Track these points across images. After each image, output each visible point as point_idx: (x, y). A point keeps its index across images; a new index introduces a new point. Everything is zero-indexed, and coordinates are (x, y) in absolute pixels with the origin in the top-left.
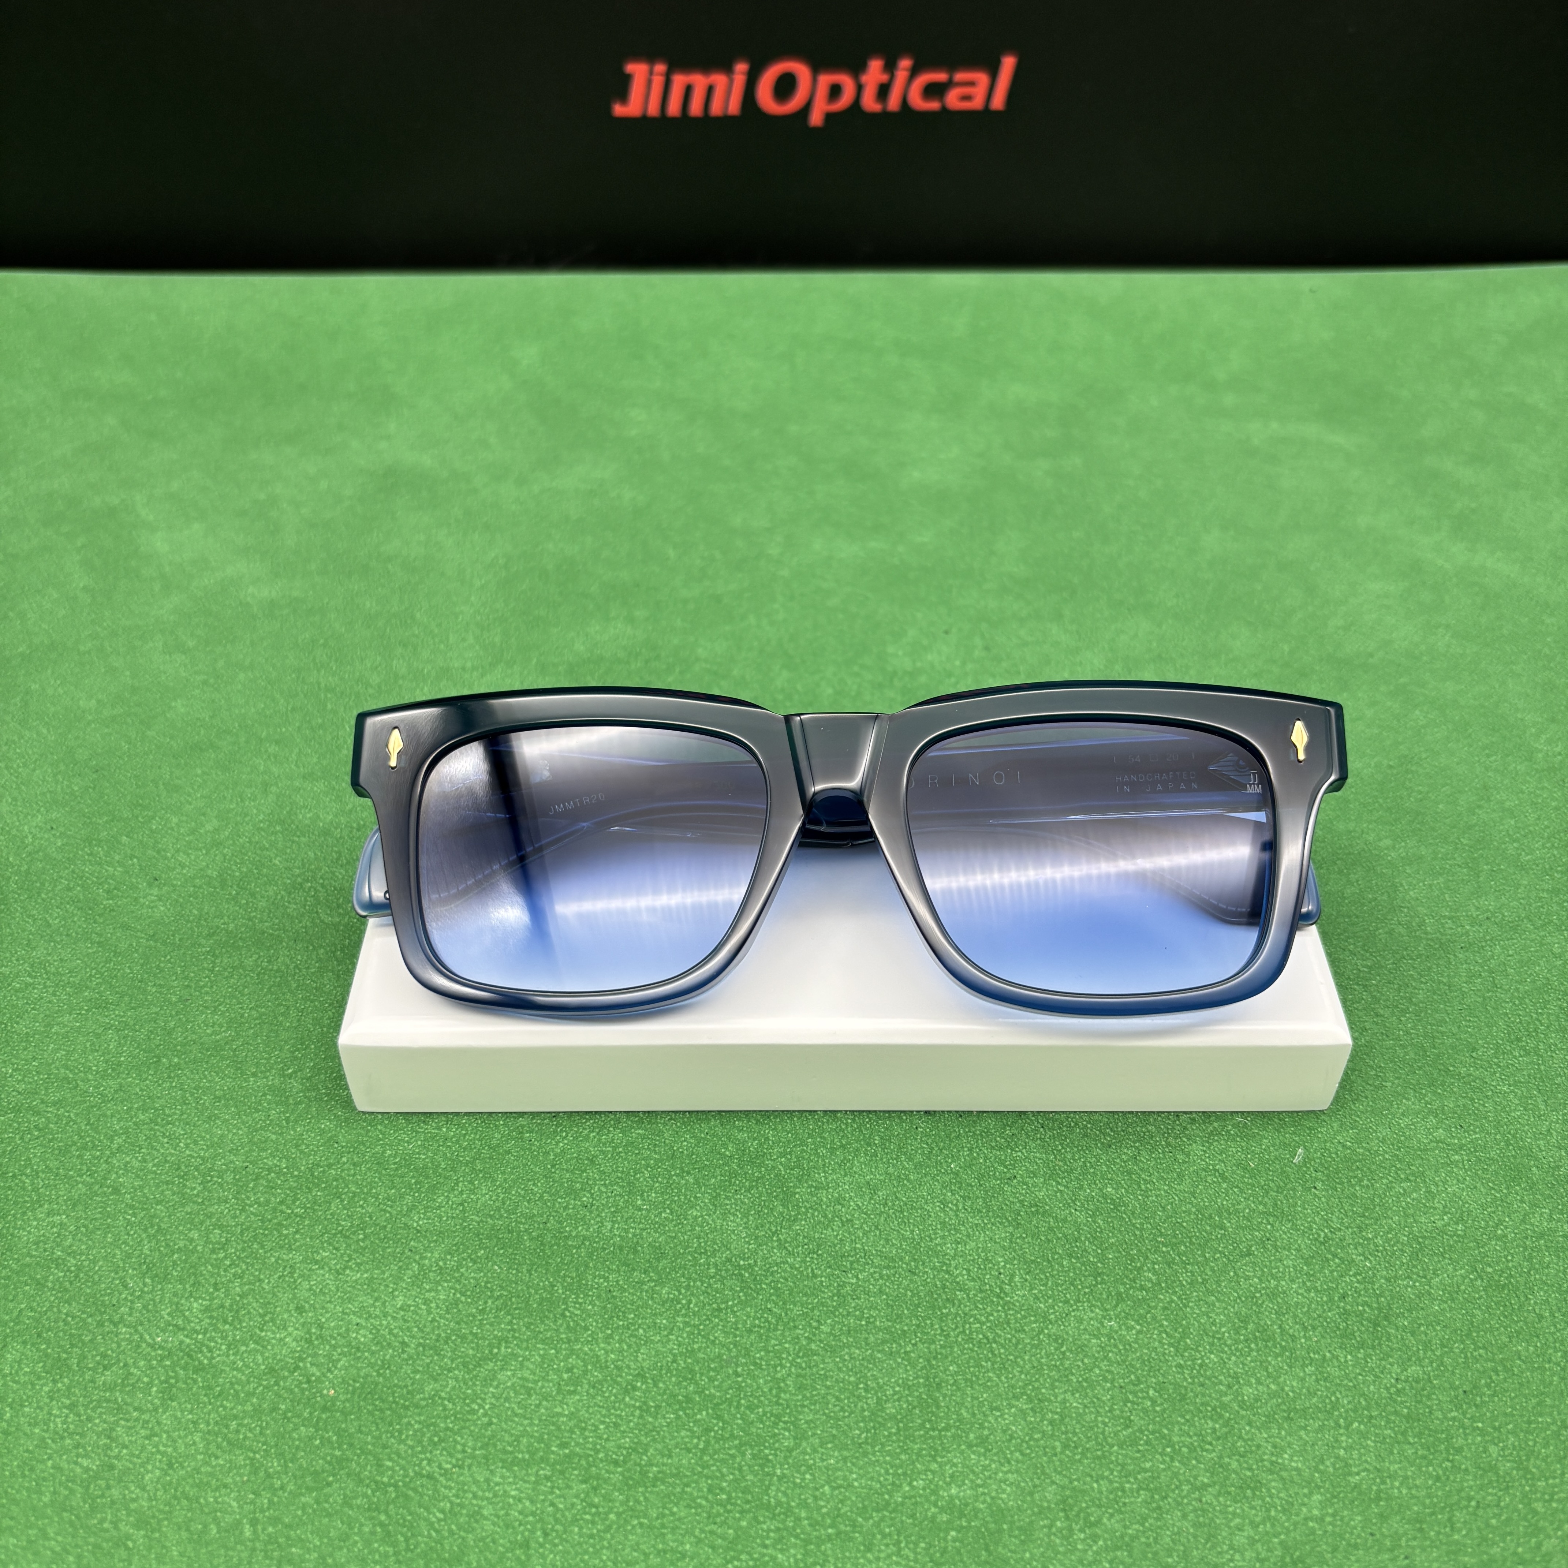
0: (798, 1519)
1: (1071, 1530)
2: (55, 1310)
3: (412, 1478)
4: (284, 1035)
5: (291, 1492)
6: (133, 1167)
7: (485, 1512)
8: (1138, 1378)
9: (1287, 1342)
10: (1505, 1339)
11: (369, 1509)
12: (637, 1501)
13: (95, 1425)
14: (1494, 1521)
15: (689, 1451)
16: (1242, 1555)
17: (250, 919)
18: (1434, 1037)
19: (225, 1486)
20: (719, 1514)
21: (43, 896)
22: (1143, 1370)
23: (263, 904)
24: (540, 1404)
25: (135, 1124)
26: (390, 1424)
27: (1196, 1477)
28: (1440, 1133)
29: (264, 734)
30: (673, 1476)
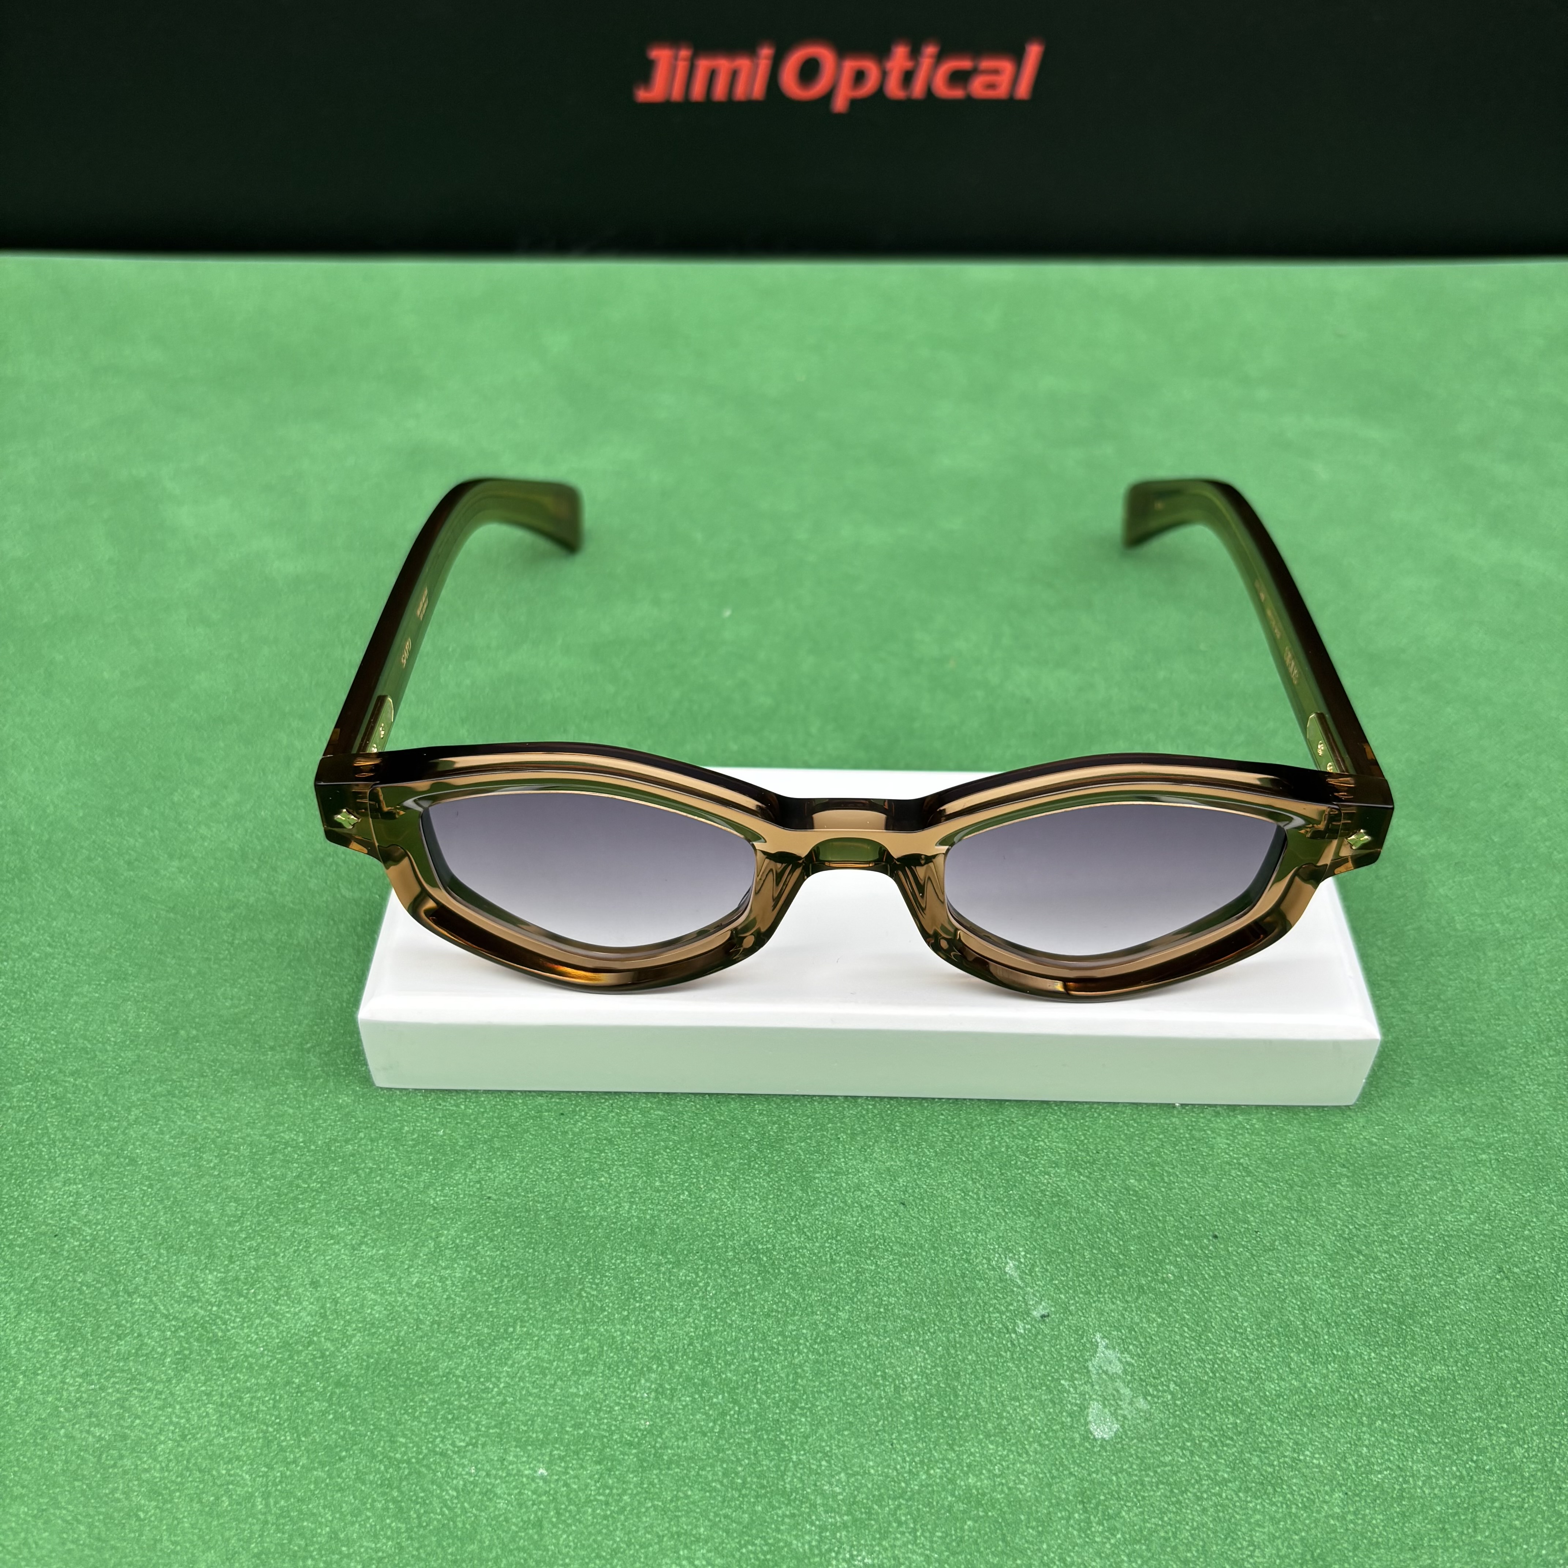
0: (813, 1506)
1: (1089, 1522)
2: (70, 1278)
3: (426, 1455)
4: (303, 1010)
5: (303, 1467)
6: (149, 1138)
7: (498, 1491)
8: (1158, 1371)
9: (1309, 1338)
10: (1530, 1339)
11: (381, 1485)
12: (652, 1484)
13: (108, 1394)
14: (1517, 1523)
15: (704, 1434)
16: (1263, 1551)
17: (271, 893)
18: (1462, 1035)
19: (238, 1458)
20: (733, 1499)
21: (64, 865)
22: (1164, 1364)
23: (283, 878)
24: (555, 1383)
25: (154, 1096)
26: (405, 1401)
27: (1216, 1475)
28: (1468, 1132)
29: (287, 709)
30: (688, 1459)
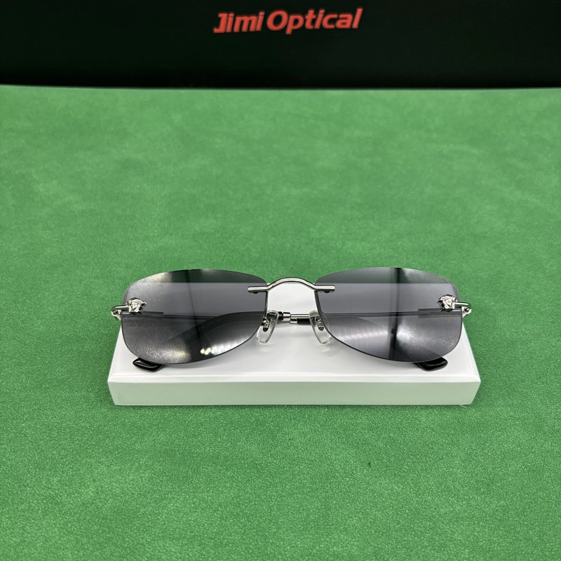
0: (278, 559)
3: (136, 545)
4: (87, 376)
5: (91, 551)
6: (31, 426)
8: (402, 506)
9: (456, 492)
10: (535, 491)
14: (531, 559)
15: (238, 534)
17: (75, 332)
19: (67, 548)
22: (404, 503)
23: (79, 326)
24: (183, 516)
25: (33, 410)
26: (128, 524)
27: (423, 543)
28: (512, 413)
29: (80, 261)
30: (232, 543)
